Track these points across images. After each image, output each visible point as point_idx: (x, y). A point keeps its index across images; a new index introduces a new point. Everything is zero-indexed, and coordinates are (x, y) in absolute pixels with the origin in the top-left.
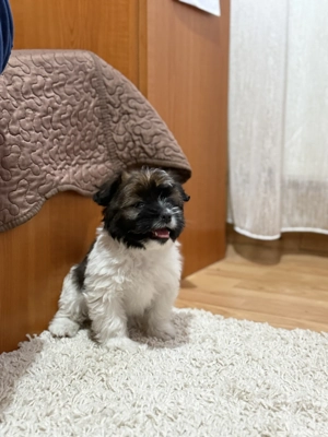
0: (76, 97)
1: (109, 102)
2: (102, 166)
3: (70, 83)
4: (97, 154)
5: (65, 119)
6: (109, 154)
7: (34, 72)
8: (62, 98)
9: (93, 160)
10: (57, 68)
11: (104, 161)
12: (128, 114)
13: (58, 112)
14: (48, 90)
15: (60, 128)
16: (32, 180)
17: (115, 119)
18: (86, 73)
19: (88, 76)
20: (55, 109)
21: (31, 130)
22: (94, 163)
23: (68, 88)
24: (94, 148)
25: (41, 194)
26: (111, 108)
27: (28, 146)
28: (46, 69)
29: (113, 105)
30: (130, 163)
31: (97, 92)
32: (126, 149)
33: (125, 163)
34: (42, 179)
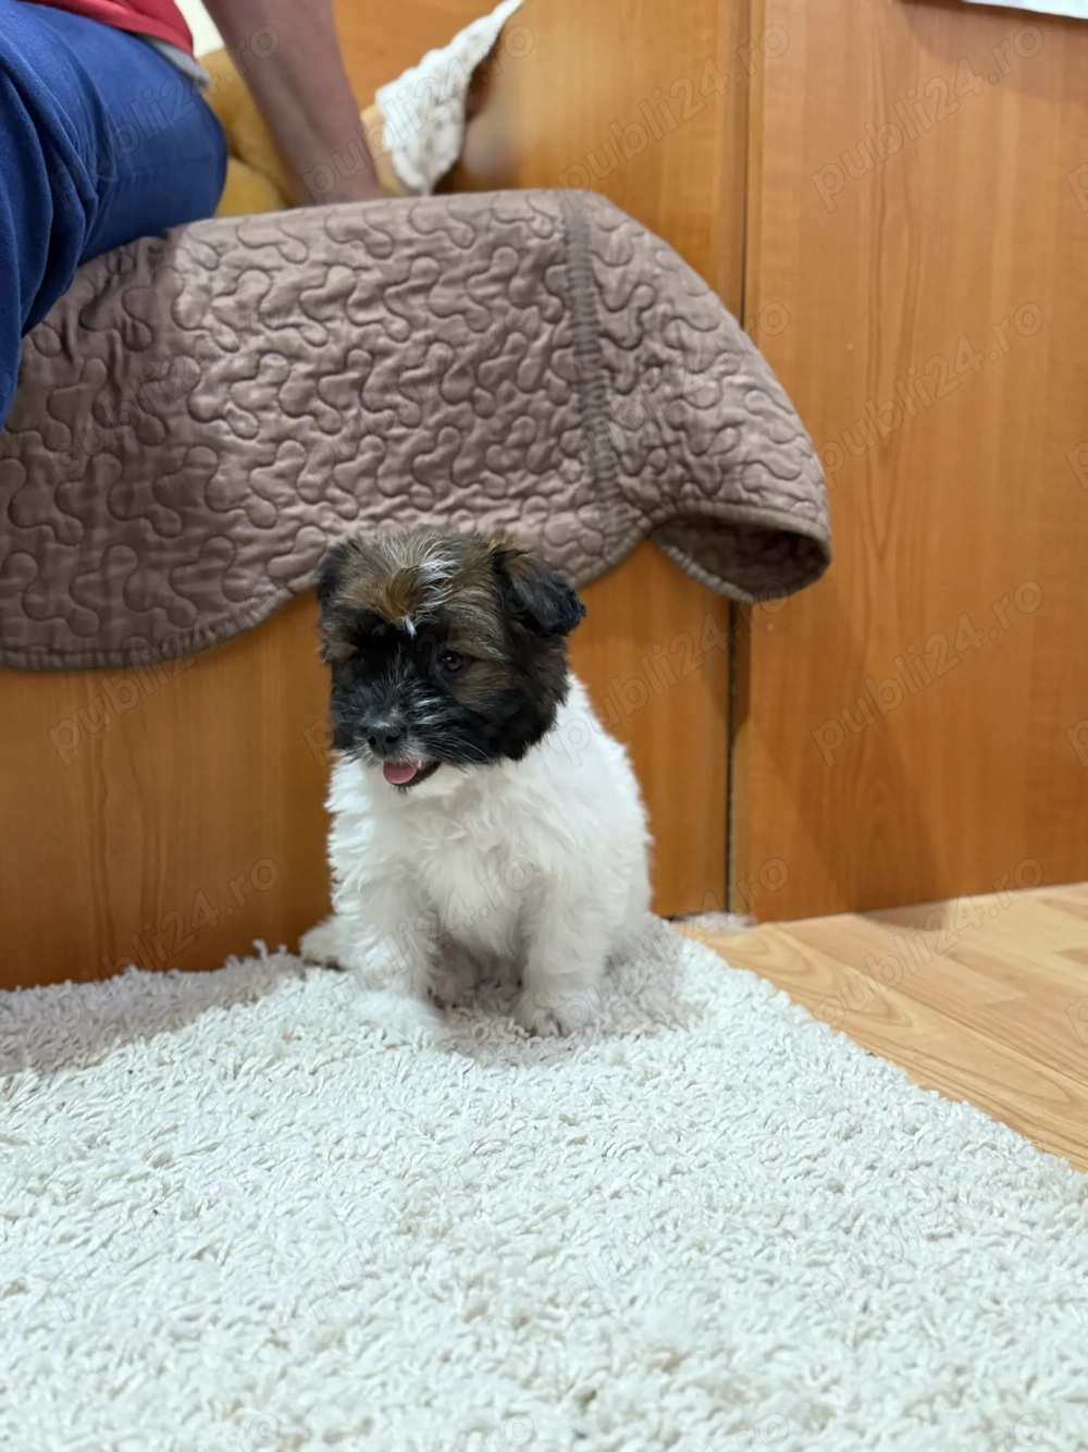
0: (469, 322)
1: (606, 334)
2: (567, 517)
3: (450, 283)
4: (555, 483)
5: (415, 382)
6: (595, 486)
7: (322, 256)
8: (413, 324)
9: (533, 500)
10: (409, 243)
11: (574, 505)
12: (660, 364)
13: (390, 362)
14: (364, 304)
15: (394, 407)
16: (248, 541)
17: (622, 381)
18: (523, 251)
19: (528, 261)
20: (378, 354)
21: (265, 408)
22: (537, 509)
23: (442, 296)
24: (545, 467)
25: (274, 579)
26: (609, 350)
27: (240, 451)
28: (371, 249)
29: (616, 342)
30: (659, 514)
31: (564, 306)
32: (648, 472)
33: (646, 513)
34: (282, 539)
